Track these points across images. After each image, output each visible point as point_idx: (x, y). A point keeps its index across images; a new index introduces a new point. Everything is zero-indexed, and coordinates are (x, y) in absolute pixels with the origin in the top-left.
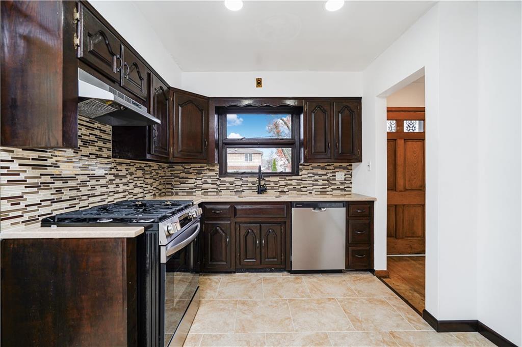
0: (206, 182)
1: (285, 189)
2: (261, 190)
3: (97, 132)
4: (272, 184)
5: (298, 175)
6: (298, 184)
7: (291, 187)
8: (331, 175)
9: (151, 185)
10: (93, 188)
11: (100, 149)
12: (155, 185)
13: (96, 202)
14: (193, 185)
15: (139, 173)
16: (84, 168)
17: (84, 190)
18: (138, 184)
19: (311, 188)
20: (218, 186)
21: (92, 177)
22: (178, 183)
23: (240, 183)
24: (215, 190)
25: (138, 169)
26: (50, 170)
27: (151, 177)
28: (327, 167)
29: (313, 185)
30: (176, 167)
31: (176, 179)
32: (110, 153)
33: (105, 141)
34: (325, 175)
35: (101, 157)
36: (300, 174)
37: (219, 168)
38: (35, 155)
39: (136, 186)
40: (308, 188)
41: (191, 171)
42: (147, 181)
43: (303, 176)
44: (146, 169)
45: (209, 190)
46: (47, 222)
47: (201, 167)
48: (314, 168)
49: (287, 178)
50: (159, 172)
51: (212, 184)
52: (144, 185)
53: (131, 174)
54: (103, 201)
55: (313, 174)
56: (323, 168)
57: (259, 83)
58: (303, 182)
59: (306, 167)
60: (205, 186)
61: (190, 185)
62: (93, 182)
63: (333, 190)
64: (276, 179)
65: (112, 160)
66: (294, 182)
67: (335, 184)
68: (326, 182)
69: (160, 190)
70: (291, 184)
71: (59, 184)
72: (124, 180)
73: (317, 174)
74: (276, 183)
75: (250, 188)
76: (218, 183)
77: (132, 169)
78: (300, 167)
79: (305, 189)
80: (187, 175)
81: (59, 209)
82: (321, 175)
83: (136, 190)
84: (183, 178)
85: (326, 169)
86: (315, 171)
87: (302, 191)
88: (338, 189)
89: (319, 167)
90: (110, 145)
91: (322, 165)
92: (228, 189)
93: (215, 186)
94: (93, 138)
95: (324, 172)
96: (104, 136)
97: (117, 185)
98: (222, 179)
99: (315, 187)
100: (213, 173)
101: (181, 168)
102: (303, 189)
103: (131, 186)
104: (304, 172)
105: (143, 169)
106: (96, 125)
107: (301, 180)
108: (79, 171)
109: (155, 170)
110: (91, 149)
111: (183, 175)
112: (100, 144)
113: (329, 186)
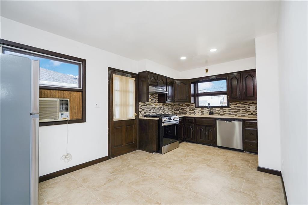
0: (190, 110)
1: (223, 114)
2: (211, 114)
3: (154, 97)
4: (217, 111)
5: (229, 107)
6: (229, 111)
7: (226, 113)
8: (247, 107)
9: (171, 110)
10: (154, 110)
11: (155, 101)
12: (172, 111)
13: (154, 114)
14: (186, 111)
15: (166, 107)
16: (152, 105)
17: (152, 111)
18: (166, 110)
19: (236, 113)
20: (195, 112)
21: (153, 108)
22: (181, 110)
23: (203, 110)
24: (194, 113)
25: (166, 105)
26: (145, 106)
27: (171, 108)
28: (245, 104)
29: (237, 112)
30: (180, 105)
31: (180, 109)
32: (158, 102)
33: (156, 99)
34: (244, 107)
35: (155, 103)
36: (230, 107)
37: (195, 105)
38: (143, 103)
39: (165, 111)
40: (234, 113)
41: (185, 106)
42: (169, 109)
43: (232, 108)
44: (169, 105)
45: (192, 113)
46: (145, 116)
47: (189, 104)
48: (237, 104)
49: (224, 109)
50: (174, 106)
51: (193, 111)
52: (168, 111)
53: (164, 107)
54: (156, 114)
55: (237, 107)
56: (242, 104)
57: (207, 71)
58: (232, 111)
59: (233, 104)
60: (190, 111)
61: (185, 111)
62: (154, 109)
63: (249, 114)
64: (219, 109)
65: (158, 103)
66: (227, 111)
67: (250, 112)
68: (244, 111)
69: (175, 113)
70: (226, 111)
71: (147, 109)
72: (162, 109)
73: (239, 107)
74: (218, 111)
75: (207, 113)
76: (195, 110)
77: (164, 106)
78: (230, 103)
79: (233, 114)
80: (184, 107)
81: (147, 114)
82: (241, 107)
83: (165, 112)
84: (182, 108)
85: (244, 104)
86: (238, 105)
87: (231, 115)
88: (252, 114)
89: (240, 103)
90: (158, 99)
91: (242, 102)
92: (198, 113)
93: (193, 112)
94: (154, 98)
95: (243, 105)
96: (156, 97)
97: (160, 110)
98: (196, 109)
99: (238, 113)
100: (193, 107)
101: (182, 105)
102: (232, 114)
103: (164, 110)
104: (232, 106)
105: (168, 106)
106: (154, 95)
107: (231, 109)
108: (151, 106)
109: (172, 106)
110: (153, 101)
111: (182, 107)
112: (155, 99)
113: (246, 113)
